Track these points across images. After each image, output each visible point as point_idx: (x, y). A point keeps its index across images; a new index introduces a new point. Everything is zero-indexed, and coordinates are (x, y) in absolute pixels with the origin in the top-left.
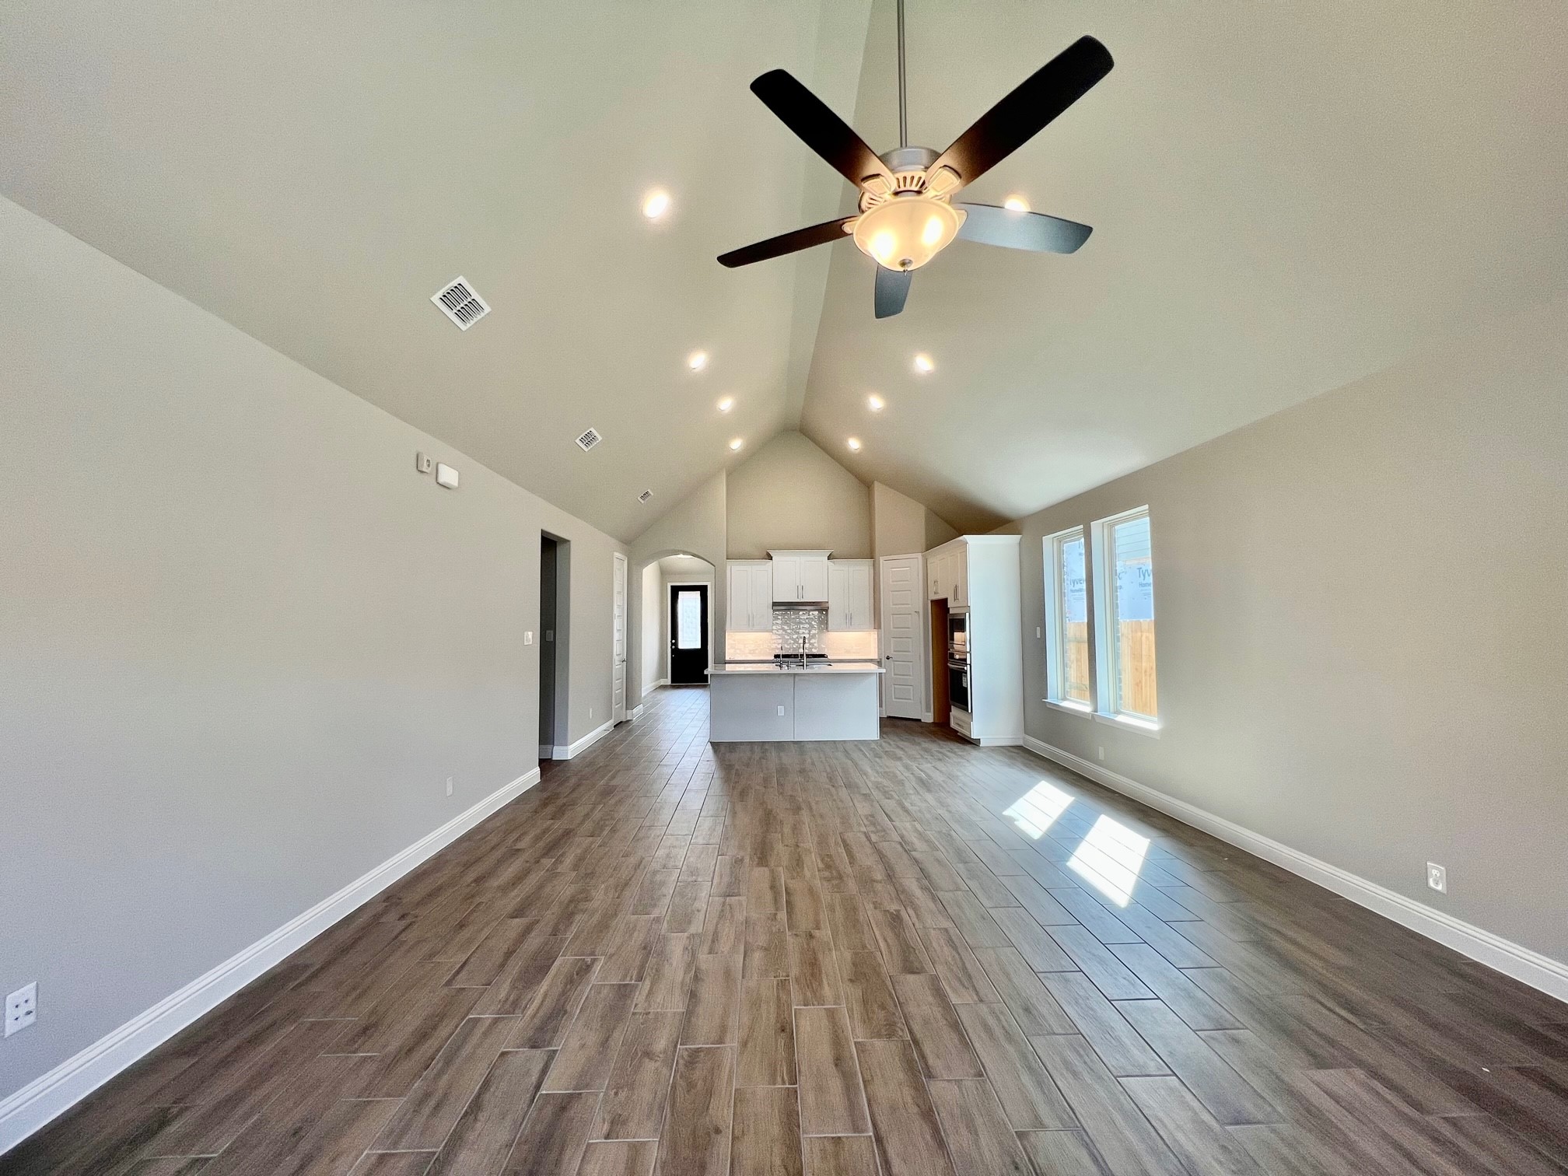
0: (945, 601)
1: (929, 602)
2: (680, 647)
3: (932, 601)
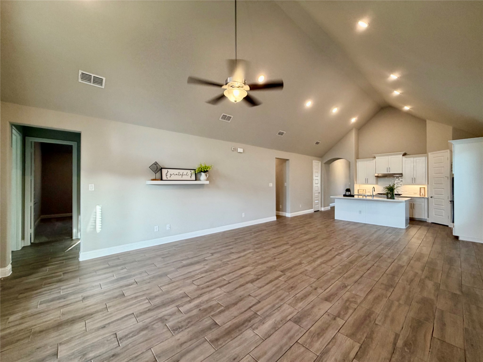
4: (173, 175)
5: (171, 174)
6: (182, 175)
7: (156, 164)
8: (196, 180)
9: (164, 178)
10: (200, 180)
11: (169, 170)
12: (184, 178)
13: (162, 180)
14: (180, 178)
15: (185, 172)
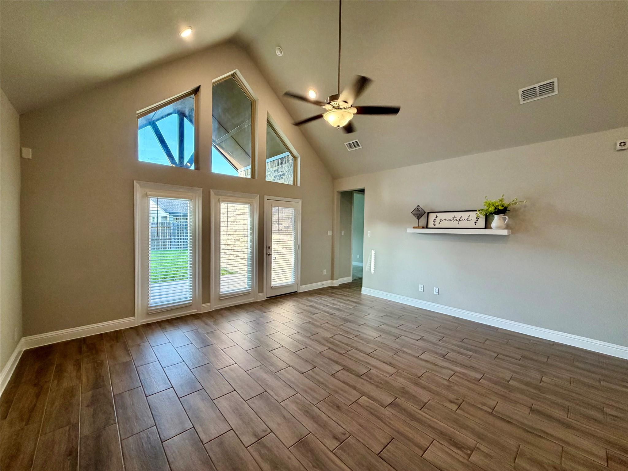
4: (445, 220)
5: (441, 220)
6: (459, 220)
7: (418, 207)
8: (486, 228)
9: (431, 224)
10: (491, 228)
11: (438, 214)
12: (462, 224)
13: (427, 228)
14: (455, 224)
15: (465, 215)
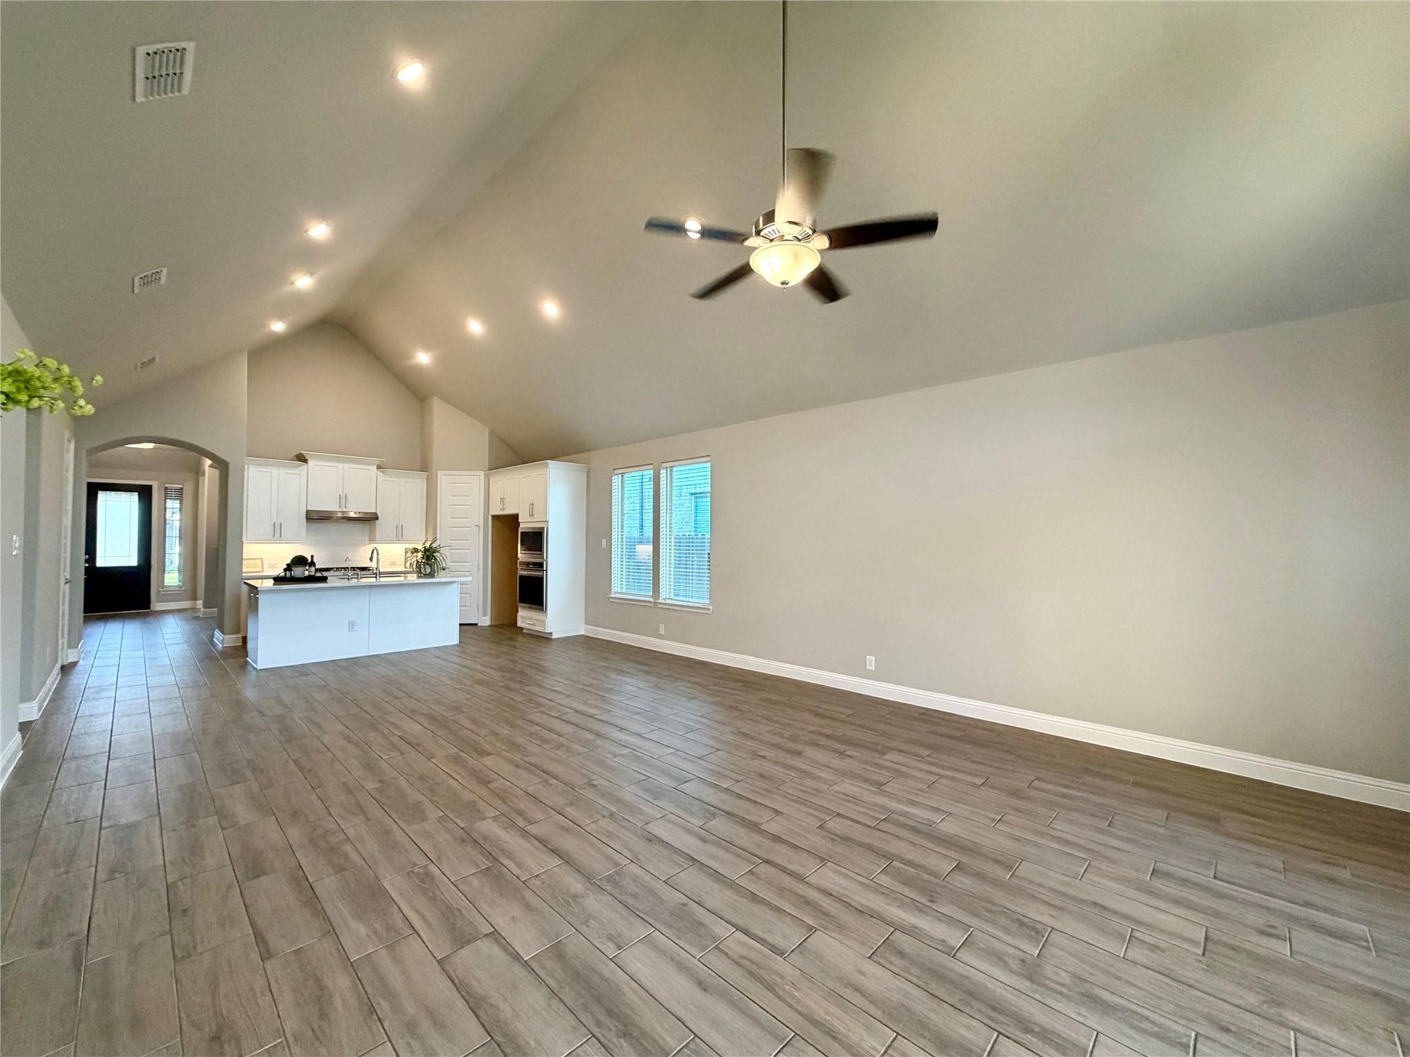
0: (516, 517)
1: (490, 518)
2: (100, 563)
3: (493, 517)
